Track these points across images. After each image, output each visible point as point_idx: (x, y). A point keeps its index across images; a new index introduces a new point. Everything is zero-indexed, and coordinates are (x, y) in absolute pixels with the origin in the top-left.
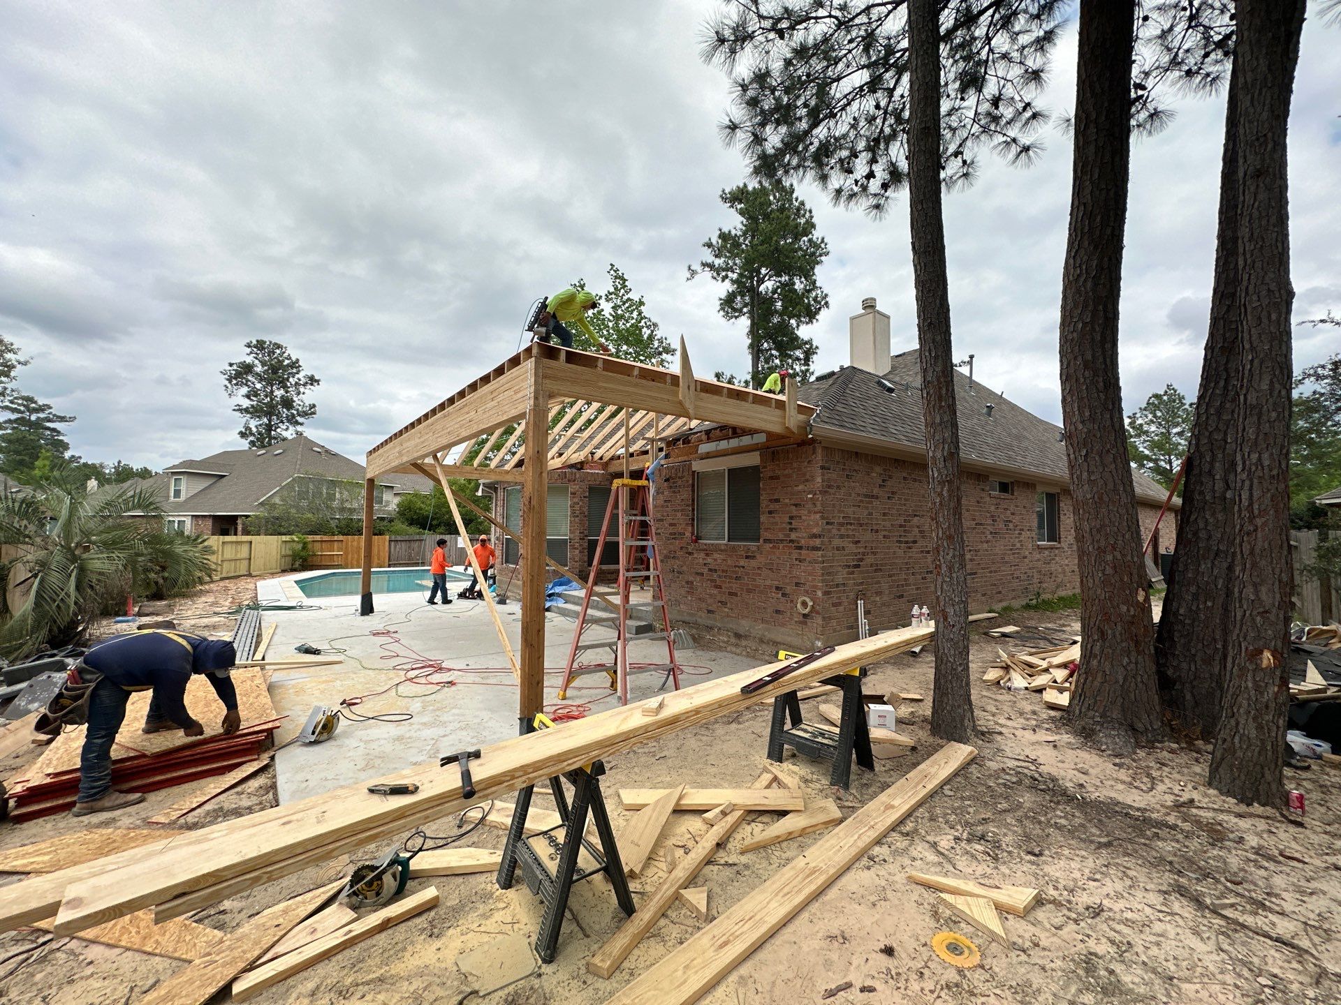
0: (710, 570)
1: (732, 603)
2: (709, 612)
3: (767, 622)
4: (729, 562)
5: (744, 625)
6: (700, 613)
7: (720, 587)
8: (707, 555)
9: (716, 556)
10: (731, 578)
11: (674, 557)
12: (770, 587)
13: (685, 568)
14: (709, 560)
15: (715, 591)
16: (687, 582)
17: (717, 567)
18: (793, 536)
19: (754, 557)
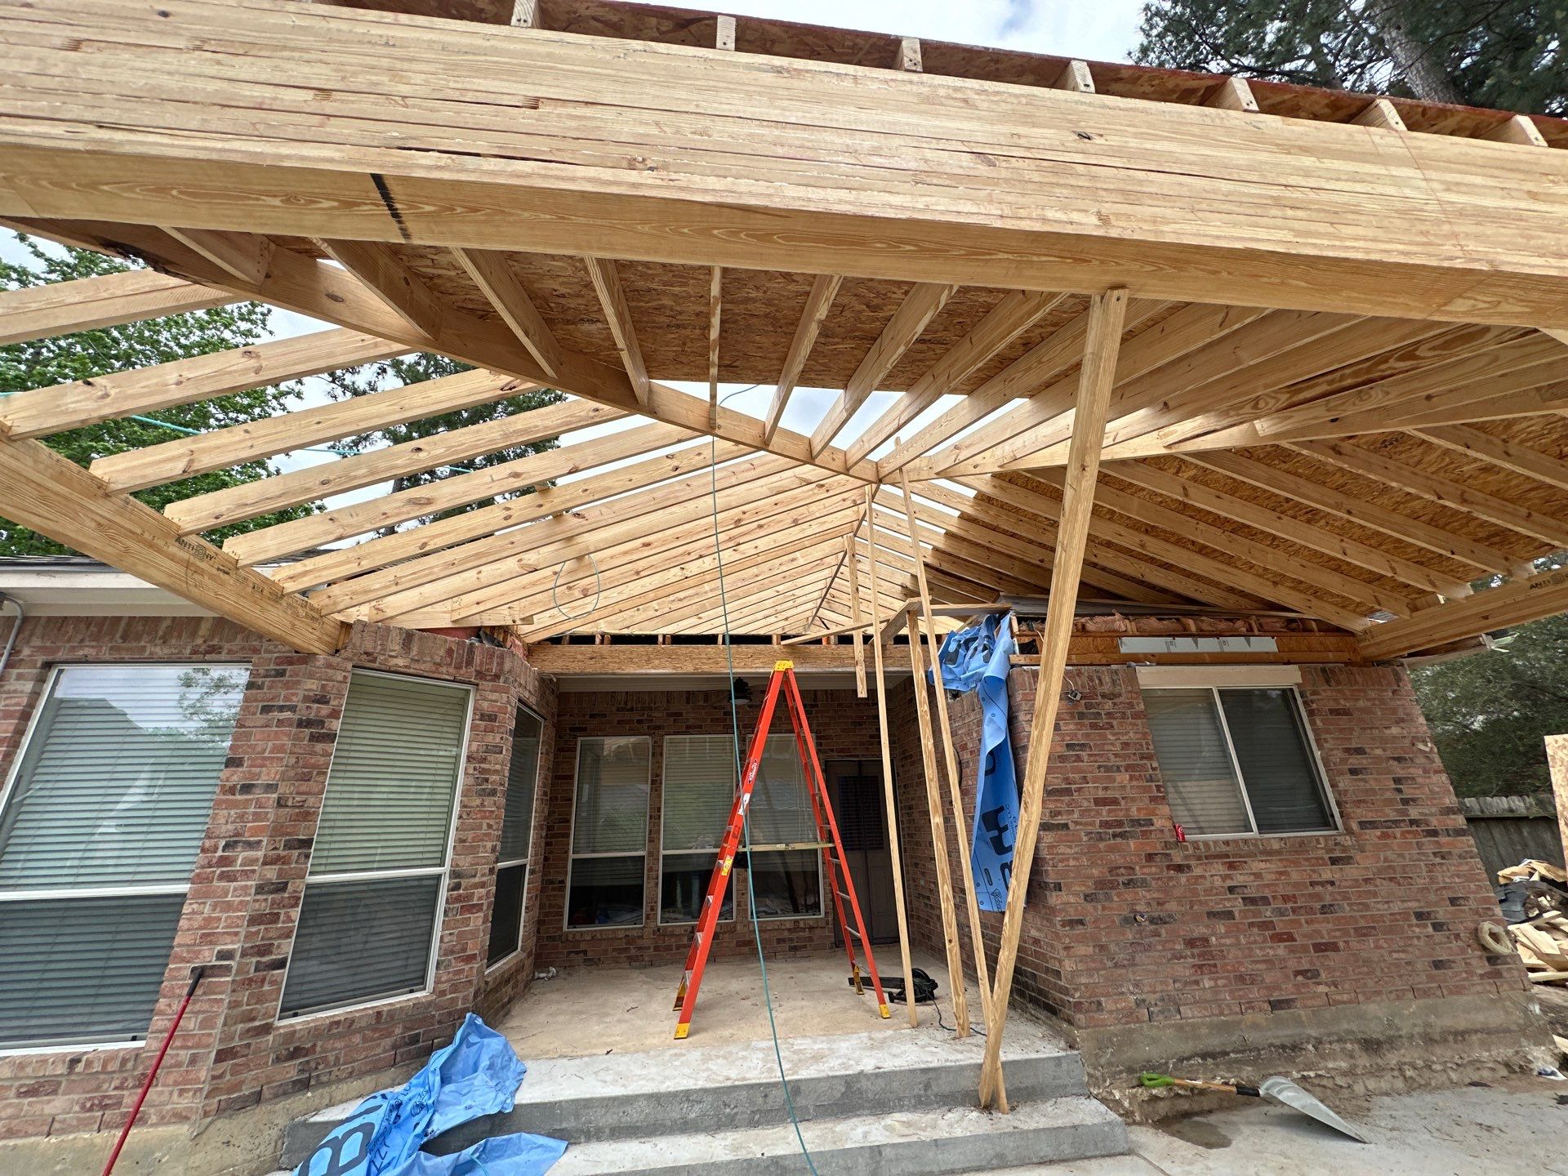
0: (1248, 900)
1: (1328, 968)
2: (1275, 1005)
3: (1426, 993)
4: (1295, 876)
5: (1376, 1014)
6: (1250, 1017)
7: (1291, 938)
8: (1231, 866)
9: (1257, 866)
10: (1311, 911)
11: (1127, 884)
12: (1405, 915)
13: (1172, 906)
14: (1239, 878)
15: (1281, 950)
16: (1191, 943)
17: (1267, 893)
18: (1414, 812)
19: (1347, 860)
